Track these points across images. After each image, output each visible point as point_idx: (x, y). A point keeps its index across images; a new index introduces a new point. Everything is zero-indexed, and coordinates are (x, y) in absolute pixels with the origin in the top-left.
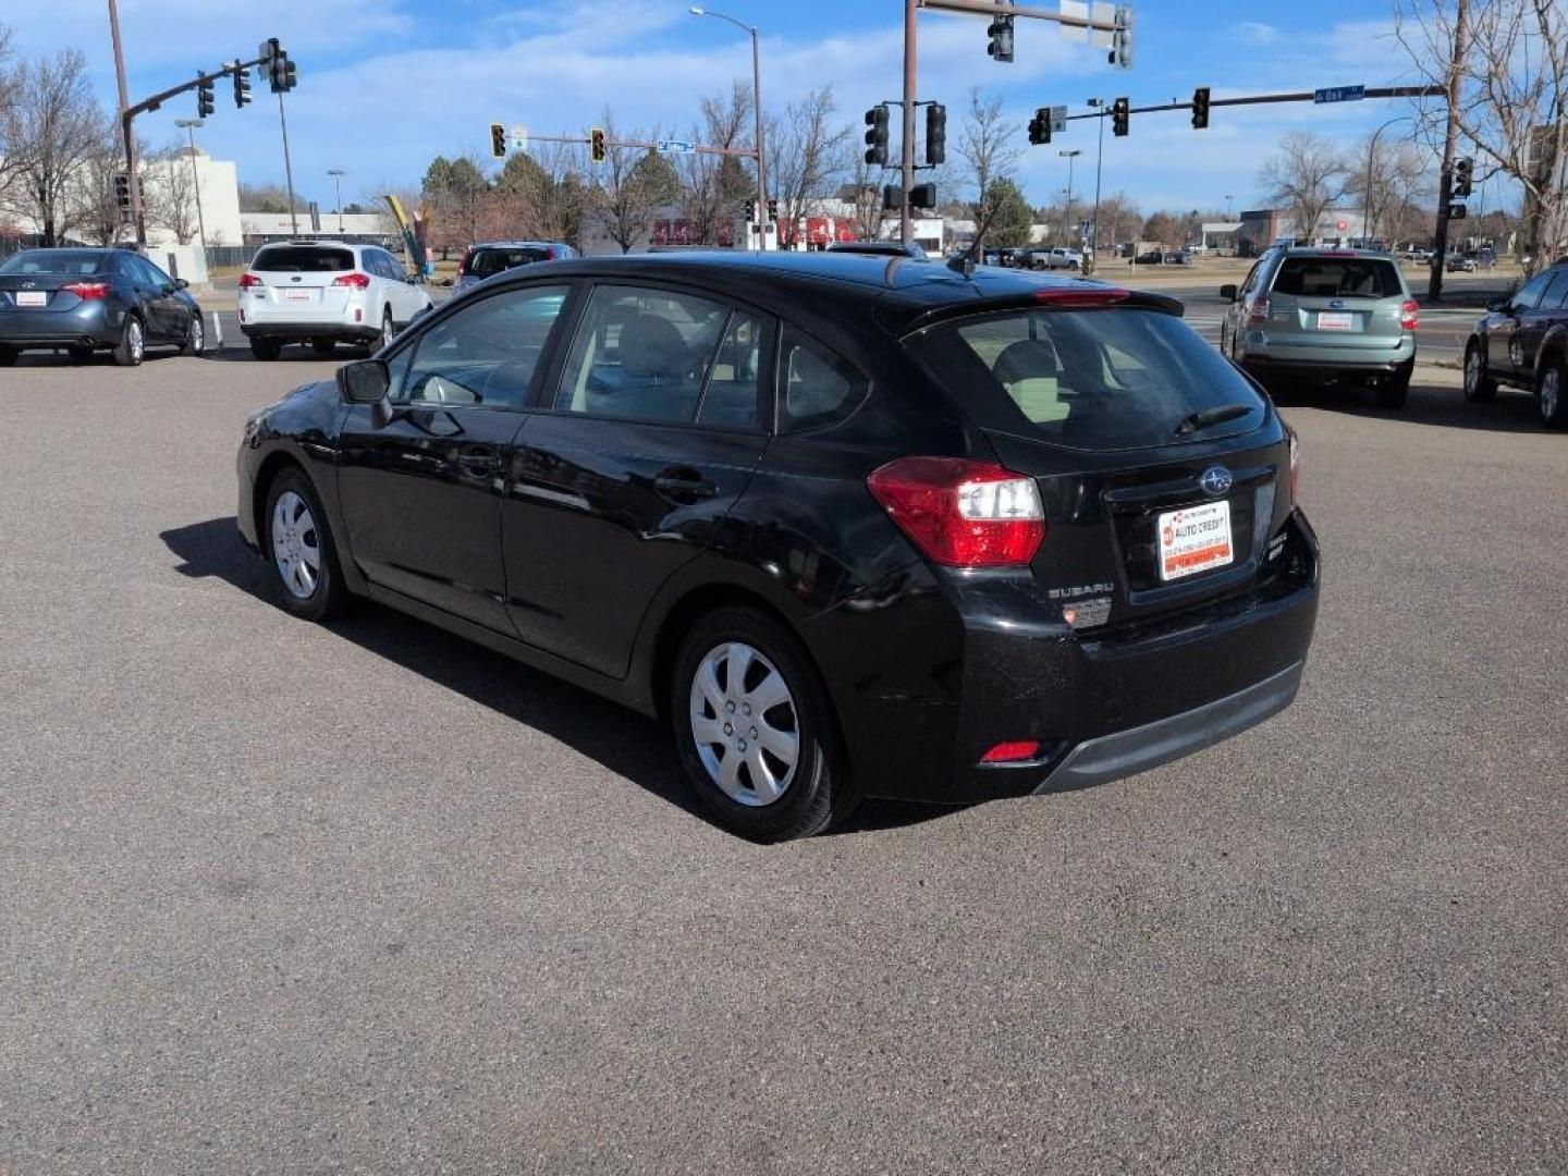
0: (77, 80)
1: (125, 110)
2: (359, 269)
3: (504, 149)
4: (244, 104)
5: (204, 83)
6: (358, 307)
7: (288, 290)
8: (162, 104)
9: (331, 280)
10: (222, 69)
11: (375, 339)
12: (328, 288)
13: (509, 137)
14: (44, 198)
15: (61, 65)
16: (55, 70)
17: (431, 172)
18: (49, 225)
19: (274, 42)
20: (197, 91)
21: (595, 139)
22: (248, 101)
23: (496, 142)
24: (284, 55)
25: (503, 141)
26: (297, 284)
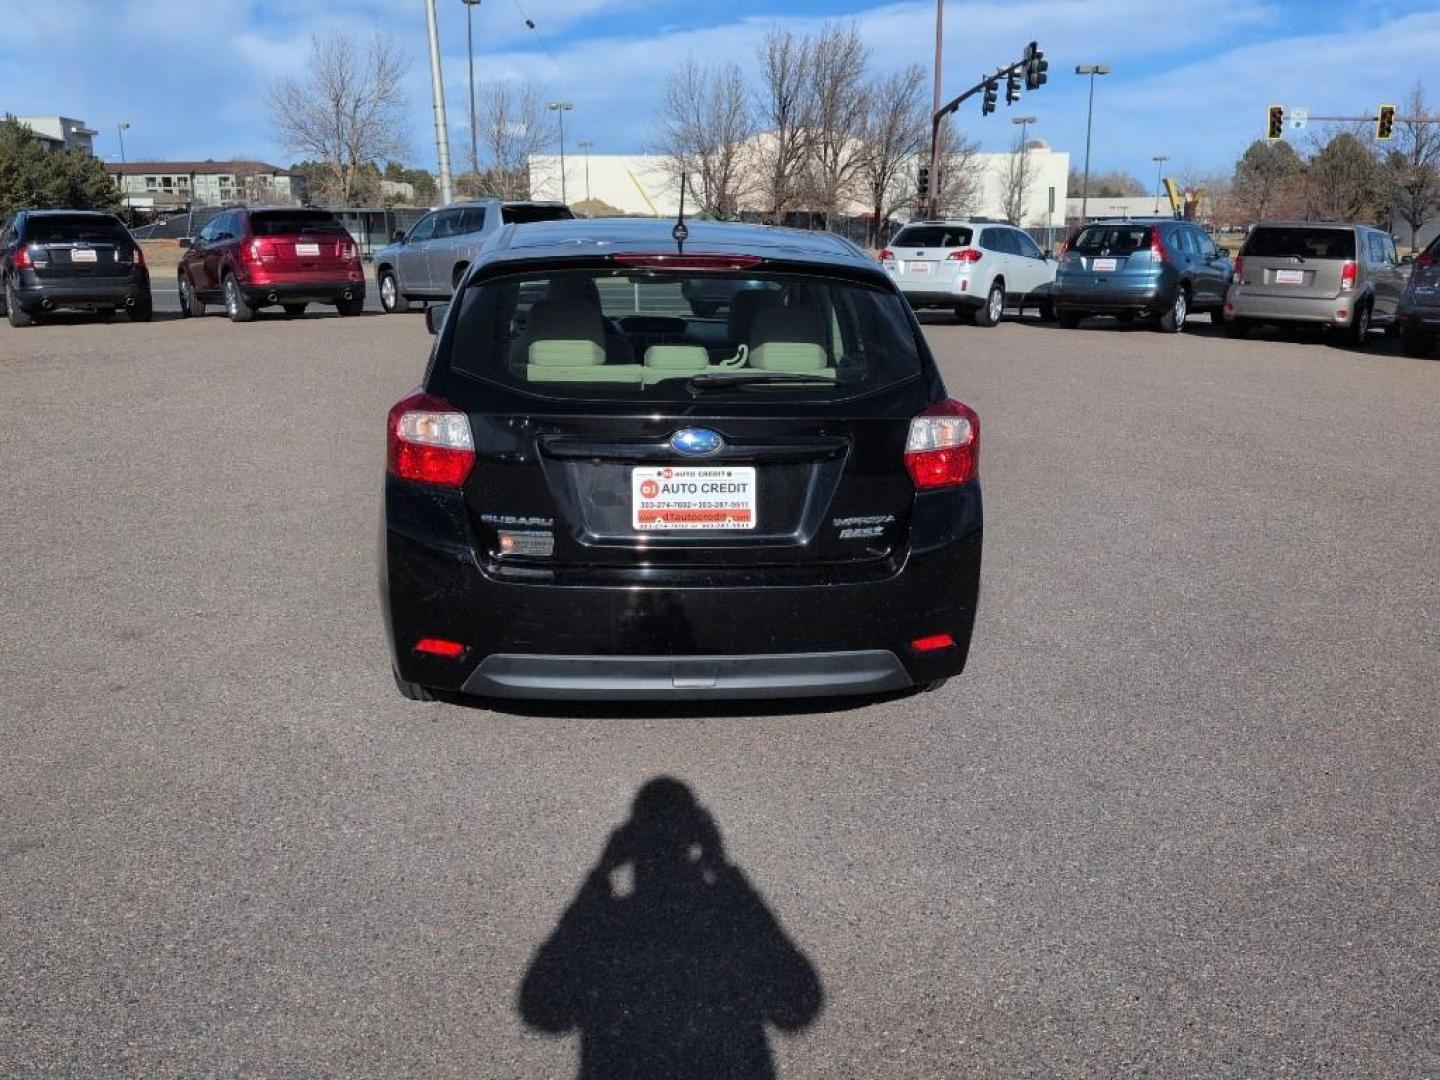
0: (916, 91)
1: (937, 112)
2: (975, 245)
3: (1280, 130)
4: (1013, 102)
5: (990, 85)
6: (966, 278)
7: (912, 263)
8: (961, 105)
9: (948, 254)
10: (997, 72)
11: (981, 307)
12: (942, 263)
13: (1287, 118)
14: (878, 189)
15: (908, 77)
16: (902, 83)
17: (1247, 156)
18: (878, 210)
19: (1034, 45)
20: (984, 93)
21: (1384, 116)
22: (1016, 99)
23: (1273, 124)
24: (1040, 56)
25: (1280, 122)
26: (920, 258)
